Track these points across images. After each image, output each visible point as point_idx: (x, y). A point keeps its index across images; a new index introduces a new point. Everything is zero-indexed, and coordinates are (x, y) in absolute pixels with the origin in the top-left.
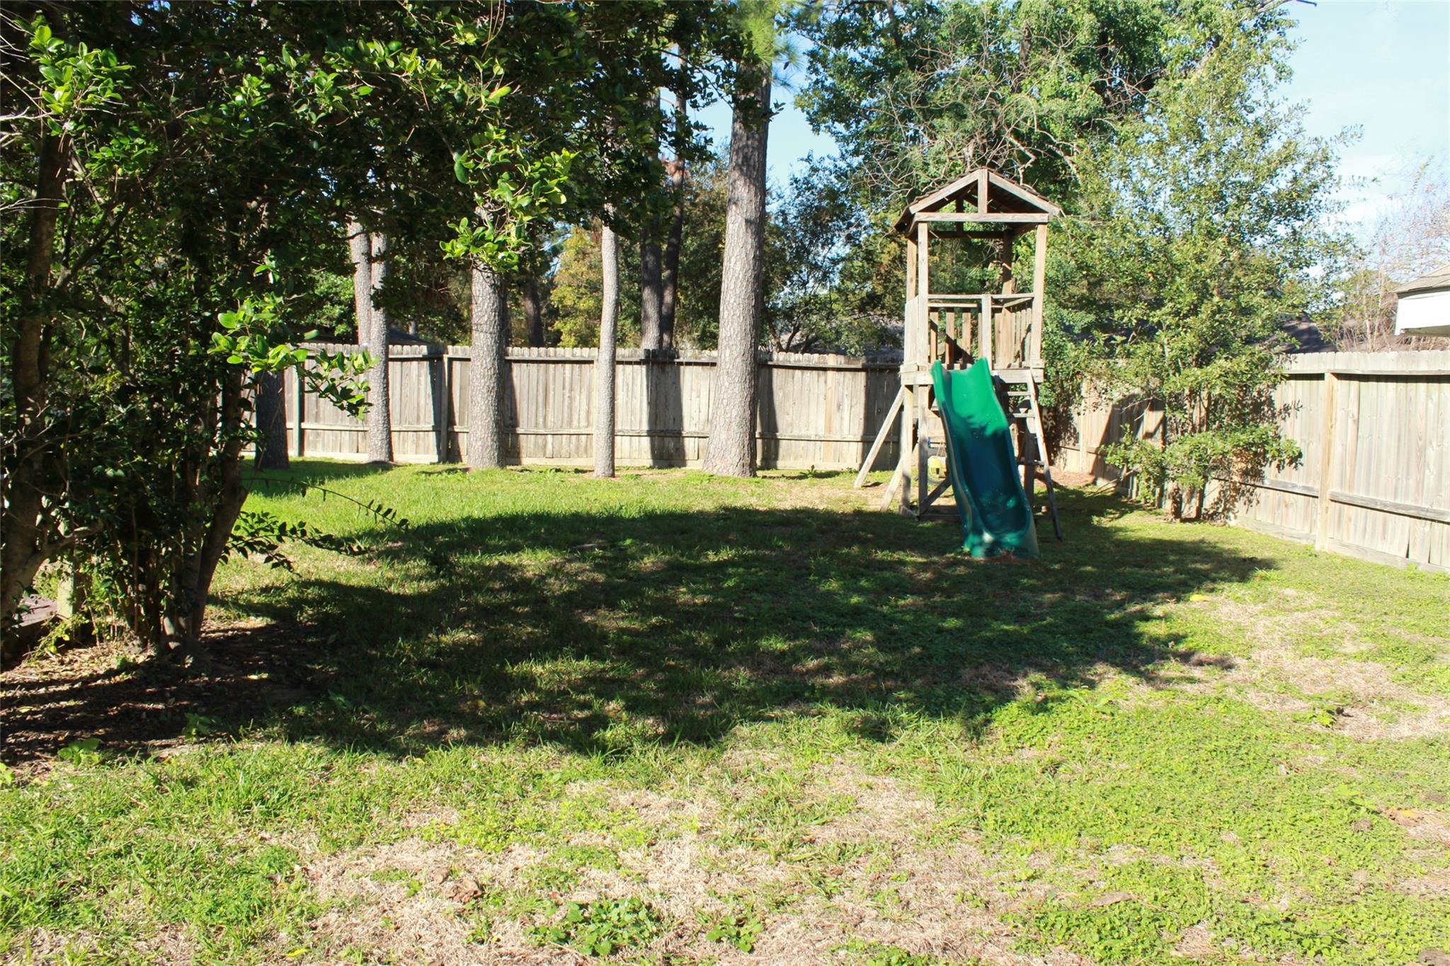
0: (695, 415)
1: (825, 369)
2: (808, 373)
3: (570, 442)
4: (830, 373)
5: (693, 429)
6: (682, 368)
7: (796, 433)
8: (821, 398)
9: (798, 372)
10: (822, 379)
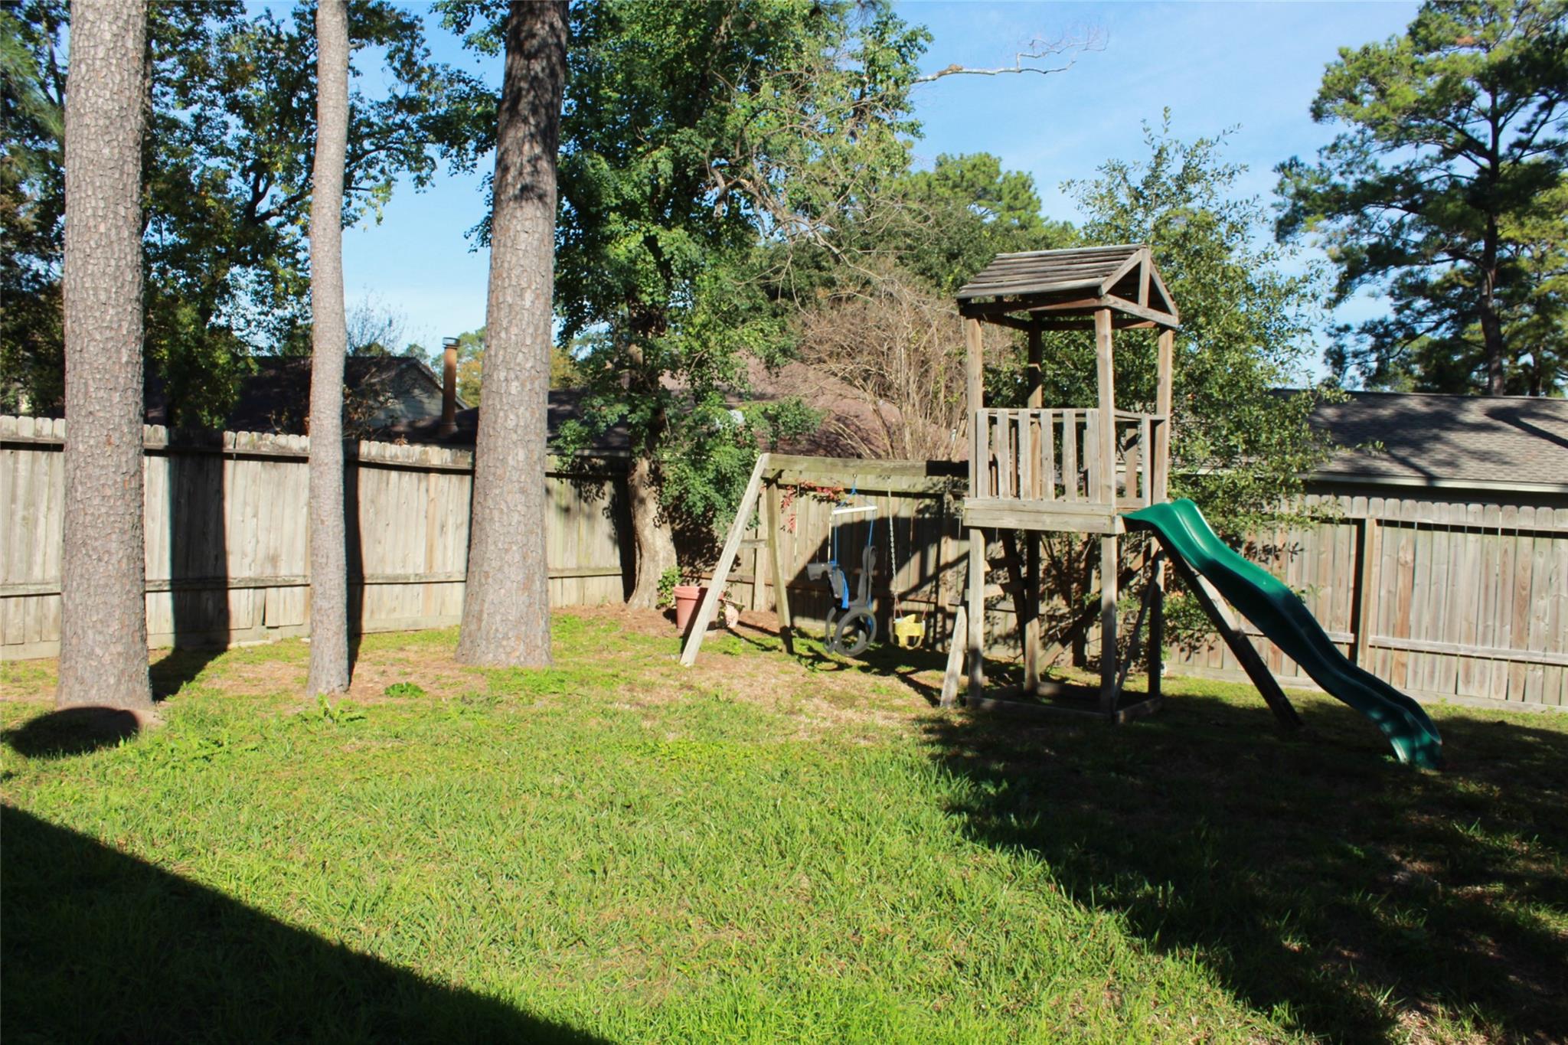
0: (249, 549)
1: (427, 470)
2: (406, 476)
3: (26, 612)
4: (433, 476)
5: (247, 573)
6: (229, 464)
7: (389, 571)
8: (422, 514)
9: (394, 474)
10: (423, 485)
